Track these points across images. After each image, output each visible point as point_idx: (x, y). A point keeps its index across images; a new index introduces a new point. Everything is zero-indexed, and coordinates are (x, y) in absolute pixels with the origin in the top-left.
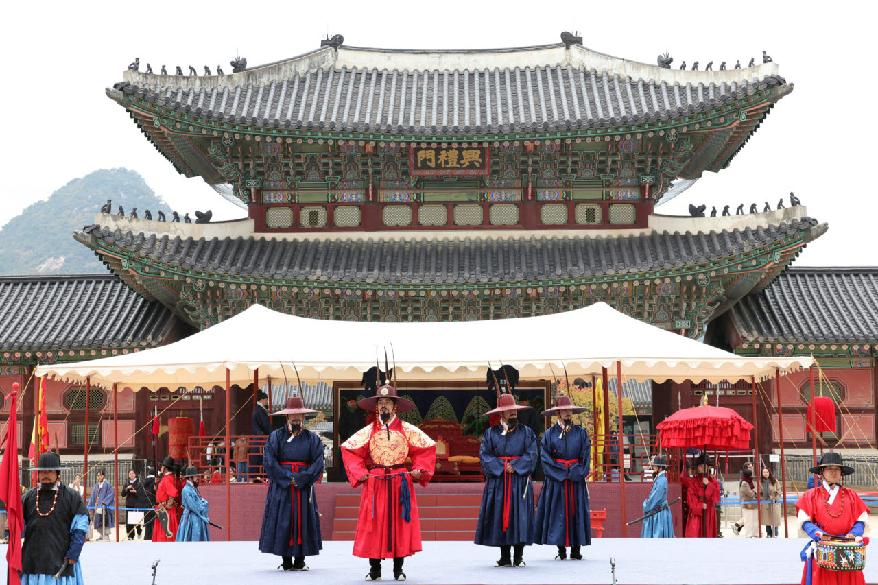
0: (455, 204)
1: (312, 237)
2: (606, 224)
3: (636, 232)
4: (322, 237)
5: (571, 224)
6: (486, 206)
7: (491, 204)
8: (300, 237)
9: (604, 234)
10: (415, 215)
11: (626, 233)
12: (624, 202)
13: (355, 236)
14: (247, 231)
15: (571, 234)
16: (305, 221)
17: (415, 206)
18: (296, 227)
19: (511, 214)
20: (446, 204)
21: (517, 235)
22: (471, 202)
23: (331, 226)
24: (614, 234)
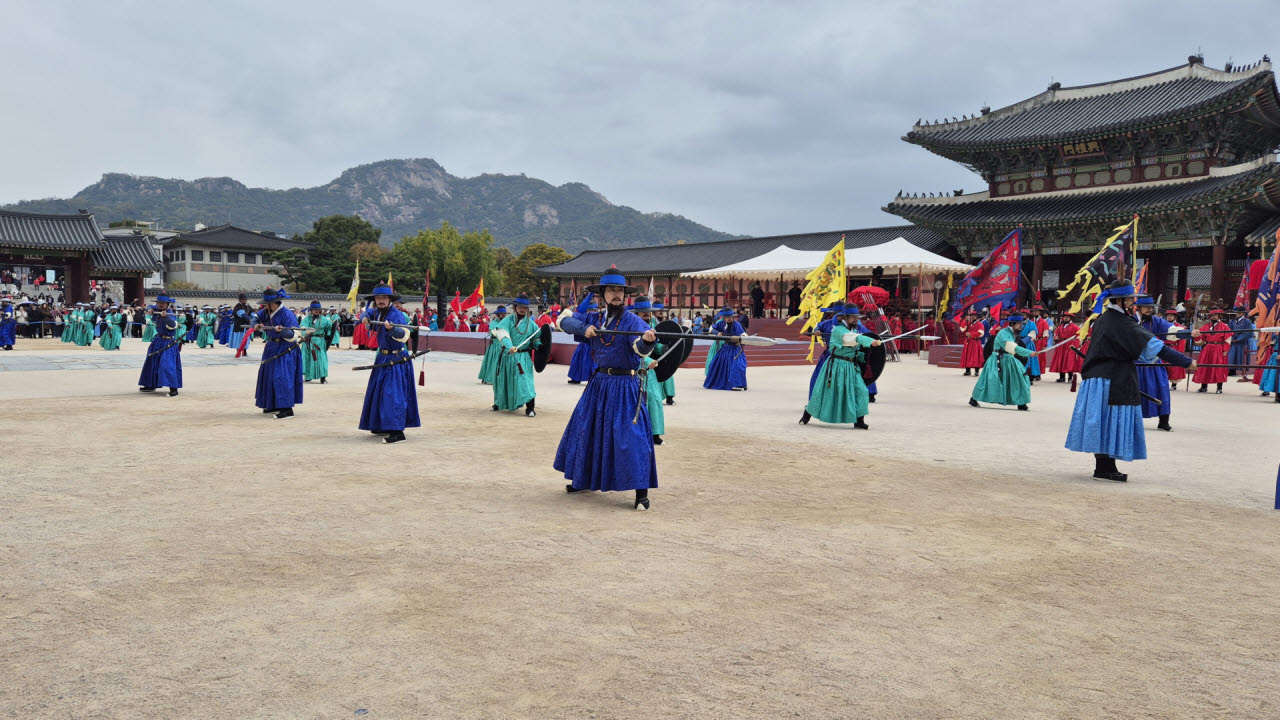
0: (1095, 173)
1: (1020, 197)
2: (1186, 174)
3: (1206, 177)
4: (1026, 197)
5: (1163, 177)
6: (1113, 172)
7: (1115, 171)
8: (1016, 198)
9: (1185, 181)
10: (1073, 180)
11: (1199, 179)
12: (1196, 160)
13: (1042, 195)
14: (986, 198)
15: (1164, 183)
16: (1016, 189)
17: (1073, 175)
18: (1012, 193)
19: (1127, 174)
20: (1089, 173)
21: (1131, 186)
22: (1103, 170)
23: (1029, 191)
24: (1192, 180)
